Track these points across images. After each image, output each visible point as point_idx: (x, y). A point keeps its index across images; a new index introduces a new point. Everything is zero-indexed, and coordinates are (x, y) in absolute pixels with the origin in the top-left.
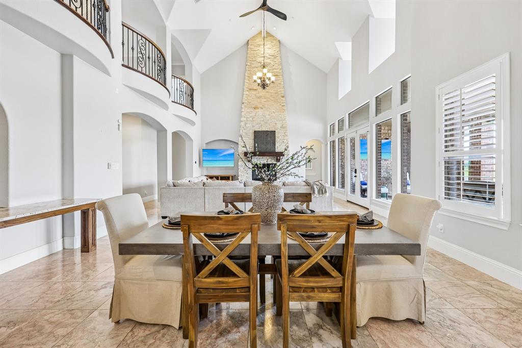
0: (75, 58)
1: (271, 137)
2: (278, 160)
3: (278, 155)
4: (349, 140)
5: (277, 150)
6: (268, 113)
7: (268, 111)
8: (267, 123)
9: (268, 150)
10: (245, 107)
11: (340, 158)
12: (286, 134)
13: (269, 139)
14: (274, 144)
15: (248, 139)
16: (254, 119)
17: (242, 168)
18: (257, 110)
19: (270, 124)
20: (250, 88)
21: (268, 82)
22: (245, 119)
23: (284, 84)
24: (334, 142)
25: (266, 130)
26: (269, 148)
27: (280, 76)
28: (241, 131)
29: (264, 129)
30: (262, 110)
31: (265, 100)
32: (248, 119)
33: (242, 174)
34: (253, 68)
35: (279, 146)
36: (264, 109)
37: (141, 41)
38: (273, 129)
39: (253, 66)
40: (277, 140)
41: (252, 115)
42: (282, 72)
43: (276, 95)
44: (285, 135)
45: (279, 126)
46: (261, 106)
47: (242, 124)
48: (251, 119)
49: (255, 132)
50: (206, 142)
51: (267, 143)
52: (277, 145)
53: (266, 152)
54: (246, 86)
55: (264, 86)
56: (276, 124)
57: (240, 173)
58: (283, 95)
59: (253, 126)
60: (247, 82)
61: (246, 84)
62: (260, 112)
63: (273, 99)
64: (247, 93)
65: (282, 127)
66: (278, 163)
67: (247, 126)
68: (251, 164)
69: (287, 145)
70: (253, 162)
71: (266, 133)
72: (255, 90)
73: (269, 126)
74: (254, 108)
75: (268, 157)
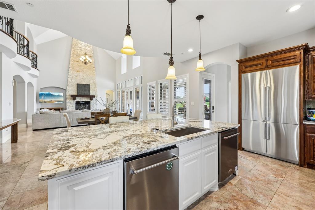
0: (3, 54)
1: (87, 88)
2: (92, 99)
3: (92, 97)
4: (126, 92)
5: (91, 94)
7: (85, 74)
8: (85, 80)
9: (85, 94)
10: (71, 70)
11: (122, 99)
13: (86, 88)
14: (89, 91)
15: (73, 87)
16: (77, 77)
17: (69, 104)
18: (79, 73)
20: (74, 60)
21: (87, 61)
22: (71, 77)
23: (94, 61)
24: (119, 92)
25: (84, 83)
26: (86, 93)
28: (68, 83)
30: (82, 73)
31: (84, 68)
32: (73, 77)
33: (69, 107)
34: (76, 49)
37: (21, 38)
38: (89, 84)
39: (76, 48)
40: (91, 89)
41: (75, 75)
42: (94, 55)
44: (95, 87)
45: (92, 82)
46: (81, 71)
47: (69, 79)
48: (75, 77)
49: (77, 84)
50: (41, 88)
51: (85, 91)
52: (91, 92)
53: (85, 95)
55: (86, 63)
56: (90, 81)
57: (67, 107)
58: (94, 67)
59: (76, 81)
60: (72, 57)
61: (71, 57)
62: (81, 74)
63: (88, 68)
64: (72, 62)
65: (94, 83)
66: (91, 101)
67: (72, 80)
68: (75, 102)
69: (96, 92)
70: (76, 100)
71: (85, 85)
72: (78, 62)
73: (86, 82)
74: (77, 71)
75: (85, 98)
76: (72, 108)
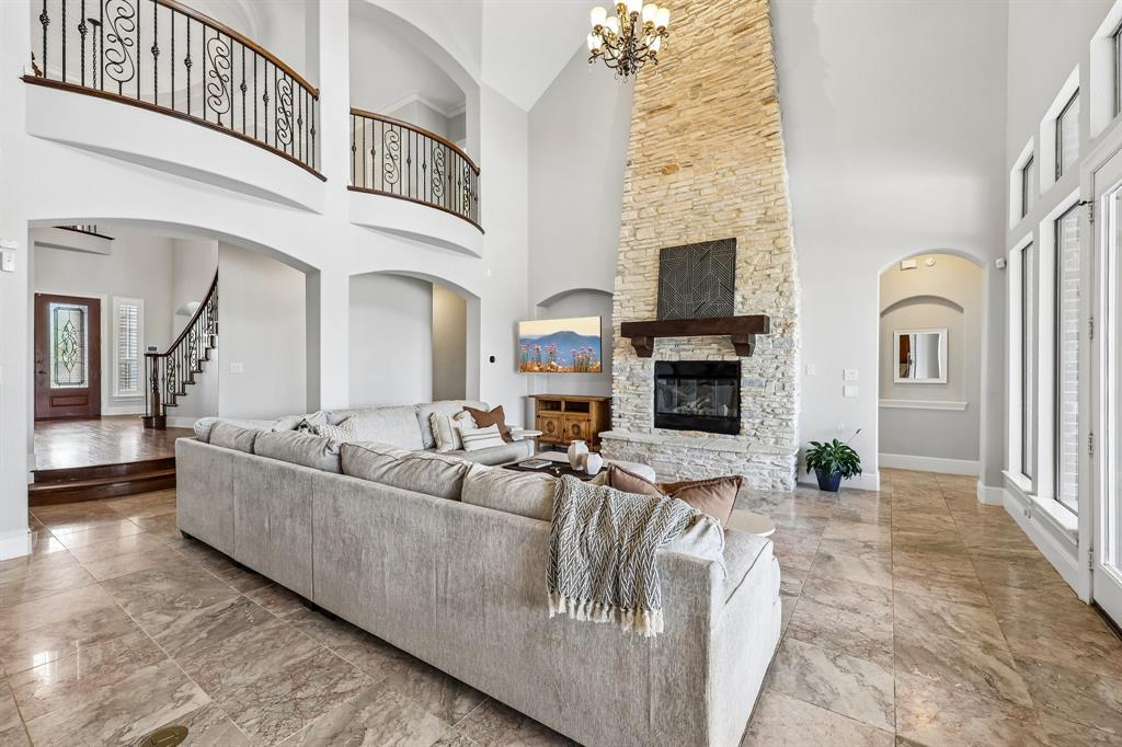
1: (716, 264)
2: (744, 349)
3: (740, 331)
5: (741, 311)
6: (710, 177)
7: (708, 170)
8: (705, 214)
9: (702, 312)
10: (636, 174)
12: (781, 242)
13: (710, 272)
14: (730, 289)
15: (640, 278)
16: (661, 210)
17: (623, 378)
18: (672, 178)
19: (717, 217)
20: (652, 105)
22: (634, 215)
23: (773, 51)
25: (704, 239)
26: (710, 305)
27: (758, 26)
28: (621, 256)
29: (696, 237)
30: (690, 173)
31: (699, 134)
32: (644, 214)
35: (748, 294)
36: (697, 166)
38: (729, 234)
40: (742, 270)
41: (654, 196)
43: (744, 100)
44: (777, 248)
45: (750, 216)
46: (686, 158)
47: (626, 232)
48: (652, 209)
49: (663, 252)
50: (540, 301)
51: (703, 288)
52: (740, 290)
54: (639, 105)
56: (739, 210)
57: (616, 394)
58: (768, 93)
59: (659, 234)
60: (640, 92)
62: (682, 179)
63: (727, 120)
64: (642, 126)
65: (766, 220)
66: (745, 360)
67: (639, 236)
68: (650, 363)
69: (785, 288)
70: (656, 357)
71: (702, 251)
72: (668, 107)
73: (712, 224)
74: (664, 172)
75: (708, 339)
76: (638, 401)
